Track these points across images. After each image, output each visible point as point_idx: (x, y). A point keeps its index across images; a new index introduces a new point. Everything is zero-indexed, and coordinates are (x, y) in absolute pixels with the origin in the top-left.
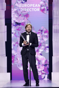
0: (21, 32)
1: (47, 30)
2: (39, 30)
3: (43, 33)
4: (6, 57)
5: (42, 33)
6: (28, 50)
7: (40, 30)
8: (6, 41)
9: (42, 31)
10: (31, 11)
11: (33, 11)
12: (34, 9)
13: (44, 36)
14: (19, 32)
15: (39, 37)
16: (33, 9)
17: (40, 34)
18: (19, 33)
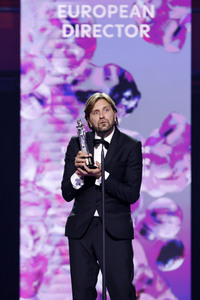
10: (111, 36)
11: (119, 35)
12: (123, 29)
16: (119, 26)
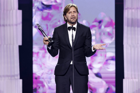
0: (52, 24)
1: (112, 20)
2: (93, 20)
3: (103, 27)
4: (21, 80)
5: (100, 27)
6: (71, 63)
7: (96, 21)
8: (21, 44)
9: (100, 22)
13: (104, 34)
14: (49, 24)
15: (94, 35)
17: (97, 28)
18: (47, 25)
